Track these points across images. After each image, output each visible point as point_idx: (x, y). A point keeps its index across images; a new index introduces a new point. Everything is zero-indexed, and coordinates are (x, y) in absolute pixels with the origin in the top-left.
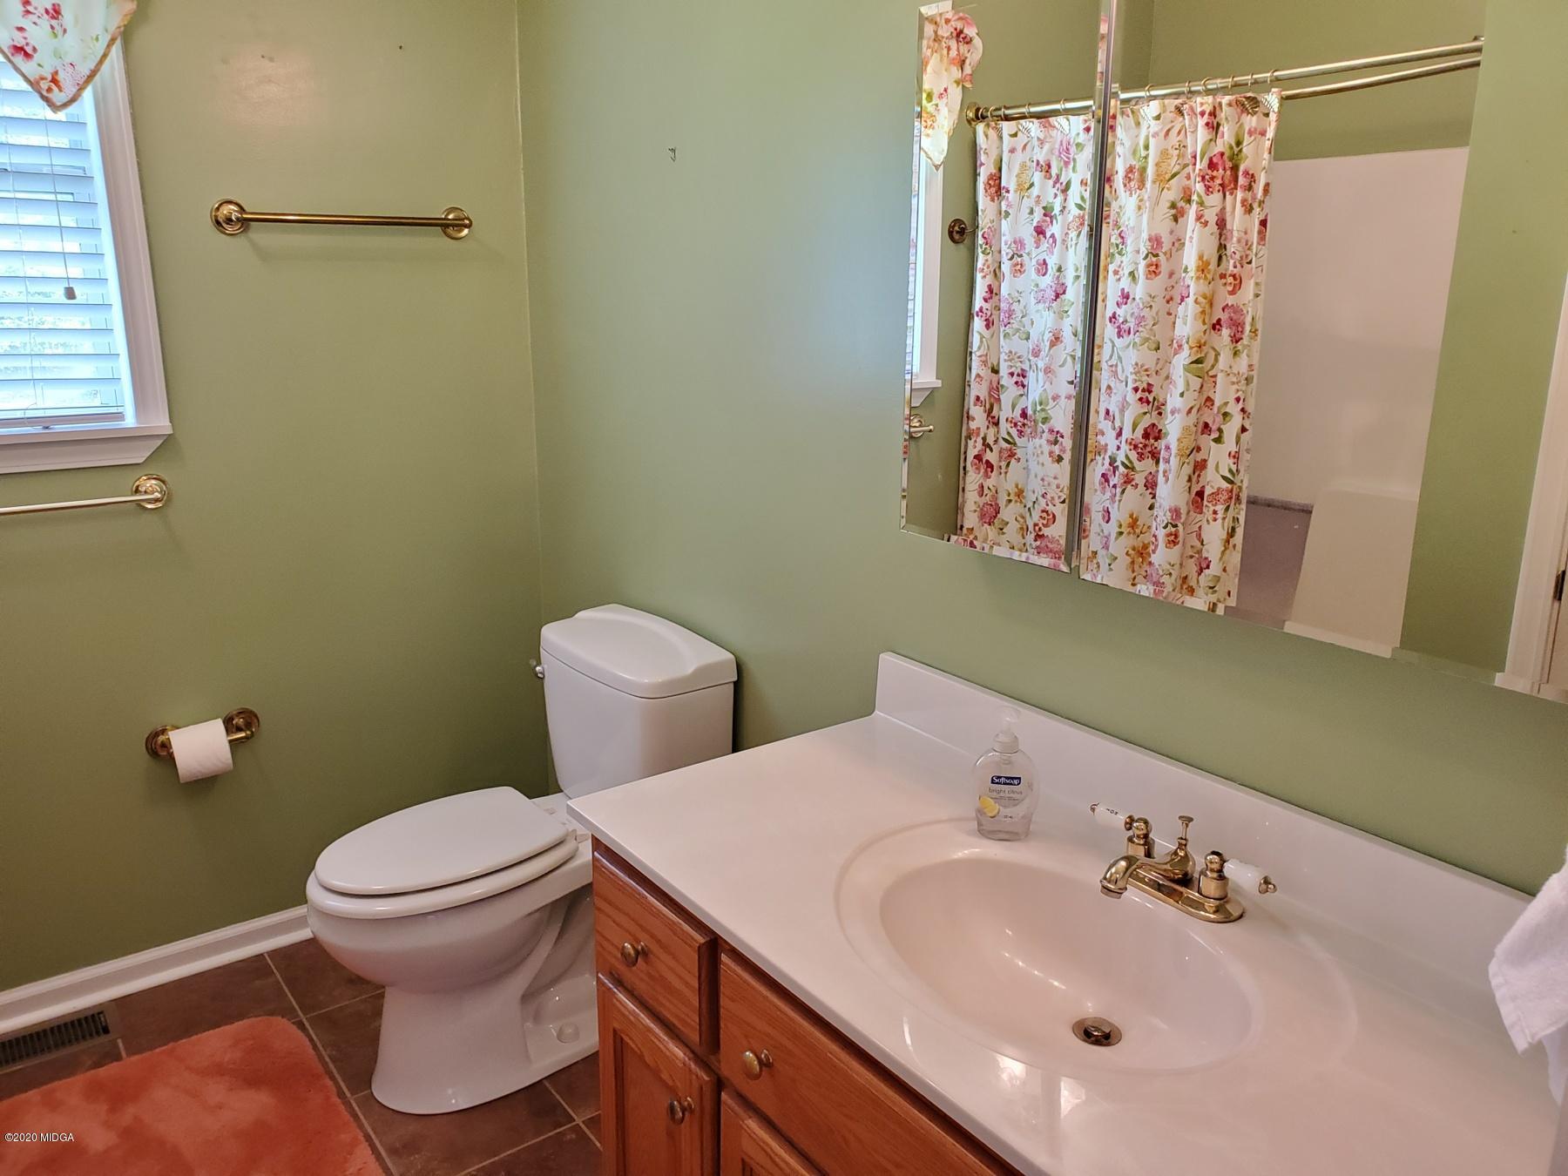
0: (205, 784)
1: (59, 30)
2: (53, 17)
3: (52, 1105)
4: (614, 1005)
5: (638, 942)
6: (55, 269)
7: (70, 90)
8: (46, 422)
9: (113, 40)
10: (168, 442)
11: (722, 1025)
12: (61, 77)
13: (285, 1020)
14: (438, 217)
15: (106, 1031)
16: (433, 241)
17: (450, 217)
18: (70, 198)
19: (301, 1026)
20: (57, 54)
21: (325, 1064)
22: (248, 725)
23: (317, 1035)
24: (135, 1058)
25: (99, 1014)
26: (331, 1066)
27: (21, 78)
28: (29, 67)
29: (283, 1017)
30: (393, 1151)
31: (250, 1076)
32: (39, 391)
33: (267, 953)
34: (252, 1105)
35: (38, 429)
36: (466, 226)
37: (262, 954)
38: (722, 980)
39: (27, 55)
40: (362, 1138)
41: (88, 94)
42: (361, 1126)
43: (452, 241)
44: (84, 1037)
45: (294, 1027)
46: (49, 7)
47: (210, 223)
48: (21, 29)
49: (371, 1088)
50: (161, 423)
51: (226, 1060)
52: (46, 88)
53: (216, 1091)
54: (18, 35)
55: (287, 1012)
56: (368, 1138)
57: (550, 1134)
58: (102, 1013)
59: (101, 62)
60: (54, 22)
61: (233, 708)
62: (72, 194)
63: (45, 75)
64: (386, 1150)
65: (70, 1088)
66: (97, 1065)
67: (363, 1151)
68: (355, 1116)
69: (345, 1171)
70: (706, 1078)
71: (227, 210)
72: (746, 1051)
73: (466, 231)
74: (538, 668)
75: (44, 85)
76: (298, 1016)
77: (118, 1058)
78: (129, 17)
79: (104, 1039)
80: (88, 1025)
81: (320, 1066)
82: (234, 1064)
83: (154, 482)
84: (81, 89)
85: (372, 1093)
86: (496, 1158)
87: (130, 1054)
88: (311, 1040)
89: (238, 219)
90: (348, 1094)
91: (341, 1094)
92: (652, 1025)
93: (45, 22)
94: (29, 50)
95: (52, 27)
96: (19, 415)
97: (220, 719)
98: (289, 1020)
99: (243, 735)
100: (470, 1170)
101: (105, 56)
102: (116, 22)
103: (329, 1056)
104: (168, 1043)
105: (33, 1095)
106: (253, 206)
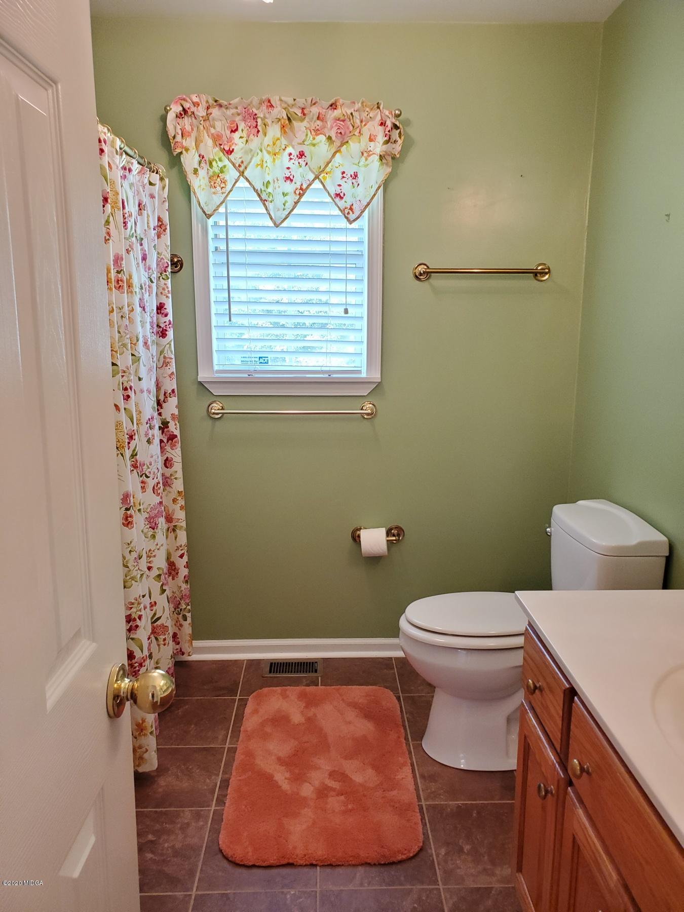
0: (374, 560)
1: (356, 184)
2: (353, 179)
3: (284, 696)
4: (526, 719)
5: (538, 681)
6: (340, 299)
7: (357, 213)
8: (330, 372)
9: (379, 187)
10: (379, 385)
11: (570, 742)
12: (354, 207)
13: (391, 693)
14: (533, 268)
15: (316, 671)
16: (529, 282)
17: (539, 268)
18: (354, 266)
19: (398, 698)
20: (354, 196)
21: (403, 721)
22: (398, 535)
23: (405, 706)
24: (323, 687)
25: (315, 662)
26: (407, 723)
27: (338, 209)
28: (342, 204)
29: (392, 691)
30: (423, 777)
31: (369, 712)
32: (328, 358)
33: (395, 658)
34: (363, 727)
35: (326, 376)
36: (546, 273)
37: (391, 658)
38: (573, 713)
39: (341, 198)
40: (409, 764)
41: (366, 213)
42: (411, 758)
43: (539, 282)
44: (306, 672)
45: (395, 698)
46: (352, 174)
47: (412, 276)
48: (340, 185)
49: (422, 741)
50: (376, 376)
51: (360, 702)
52: (348, 213)
53: (351, 715)
54: (338, 188)
55: (394, 690)
56: (412, 765)
57: (507, 802)
58: (317, 662)
59: (372, 198)
60: (354, 181)
61: (393, 524)
62: (356, 264)
63: (347, 206)
64: (419, 775)
65: (293, 691)
66: (308, 685)
67: (407, 770)
68: (410, 753)
69: (396, 776)
70: (562, 776)
71: (421, 269)
72: (575, 759)
73: (547, 276)
74: (548, 529)
75: (346, 211)
76: (399, 693)
77: (317, 685)
78: (388, 175)
79: (314, 675)
80: (307, 666)
81: (401, 720)
82: (362, 705)
83: (371, 405)
84: (363, 212)
85: (421, 744)
86: (475, 802)
87: (321, 685)
88: (401, 707)
89: (424, 272)
90: (410, 740)
91: (406, 739)
92: (542, 736)
93: (350, 181)
94: (342, 195)
95: (353, 183)
96: (319, 369)
97: (384, 529)
98: (394, 693)
99: (394, 538)
100: (458, 802)
101: (374, 195)
102: (382, 178)
103: (407, 718)
104: (338, 685)
105: (278, 689)
106: (433, 265)
